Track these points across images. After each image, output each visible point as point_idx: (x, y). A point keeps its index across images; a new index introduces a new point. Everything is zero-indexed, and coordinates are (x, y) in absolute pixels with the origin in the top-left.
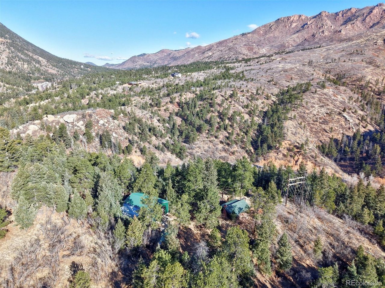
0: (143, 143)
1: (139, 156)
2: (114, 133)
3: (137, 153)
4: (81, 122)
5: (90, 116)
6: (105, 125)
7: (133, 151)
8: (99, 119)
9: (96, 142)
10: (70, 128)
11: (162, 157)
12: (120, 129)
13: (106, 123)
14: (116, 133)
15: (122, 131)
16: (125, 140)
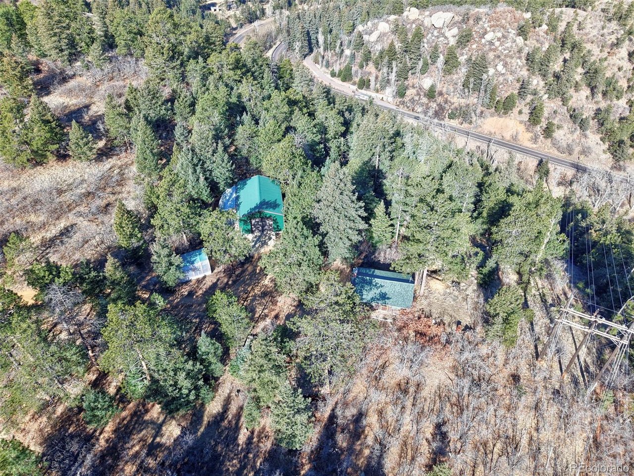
0: (549, 98)
1: (521, 122)
2: (501, 63)
3: (523, 115)
4: (455, 31)
5: (478, 19)
6: (493, 44)
7: (516, 110)
8: (488, 29)
9: (461, 75)
10: (433, 38)
11: (571, 138)
12: (520, 58)
13: (499, 39)
14: (505, 65)
15: (520, 63)
16: (515, 83)
